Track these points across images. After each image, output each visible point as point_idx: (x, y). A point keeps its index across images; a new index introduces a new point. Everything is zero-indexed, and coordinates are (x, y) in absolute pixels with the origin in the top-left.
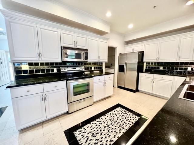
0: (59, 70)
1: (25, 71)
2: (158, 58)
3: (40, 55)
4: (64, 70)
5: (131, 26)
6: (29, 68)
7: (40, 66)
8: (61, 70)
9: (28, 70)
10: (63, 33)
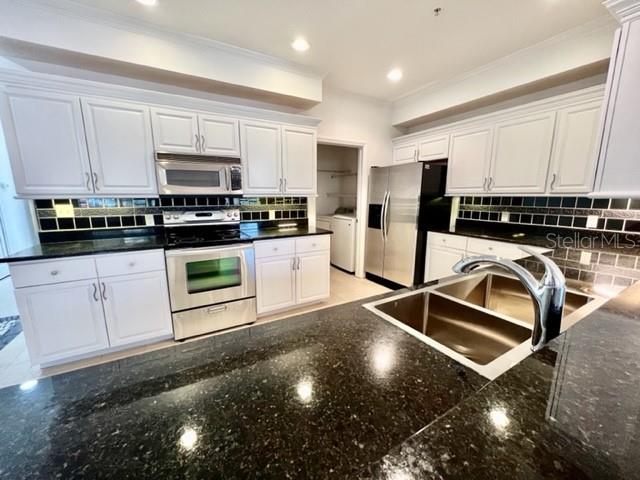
0: (159, 219)
1: (66, 222)
2: (489, 182)
3: (93, 178)
4: (172, 221)
6: (76, 212)
8: (165, 221)
9: (71, 219)
10: (158, 114)
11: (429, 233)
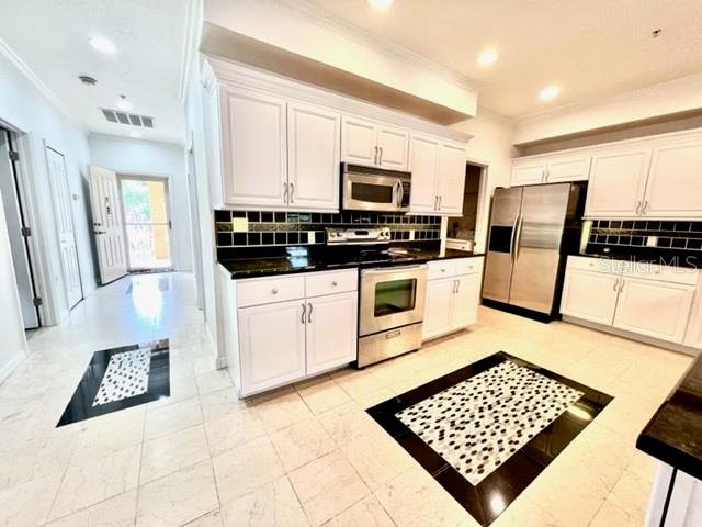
0: (321, 237)
1: (240, 237)
2: (643, 206)
3: (289, 189)
4: (336, 238)
5: (550, 93)
6: (250, 226)
7: (274, 222)
8: (330, 239)
9: (244, 234)
10: (349, 123)
11: (569, 257)
